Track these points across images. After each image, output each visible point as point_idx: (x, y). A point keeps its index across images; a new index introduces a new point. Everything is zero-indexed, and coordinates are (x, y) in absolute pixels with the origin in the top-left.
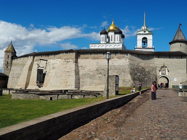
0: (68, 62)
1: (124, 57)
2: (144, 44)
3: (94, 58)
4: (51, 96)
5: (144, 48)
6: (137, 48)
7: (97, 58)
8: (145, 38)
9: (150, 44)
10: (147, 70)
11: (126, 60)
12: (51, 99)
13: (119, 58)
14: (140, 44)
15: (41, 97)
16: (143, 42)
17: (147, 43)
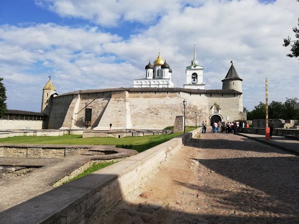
0: (118, 101)
1: (176, 96)
2: (194, 80)
3: (146, 97)
4: (119, 134)
5: (194, 84)
6: (186, 85)
7: (148, 97)
8: (194, 74)
9: (200, 80)
10: (199, 109)
11: (178, 99)
12: (119, 136)
13: (171, 97)
14: (189, 80)
15: (110, 135)
16: (192, 78)
17: (197, 79)
